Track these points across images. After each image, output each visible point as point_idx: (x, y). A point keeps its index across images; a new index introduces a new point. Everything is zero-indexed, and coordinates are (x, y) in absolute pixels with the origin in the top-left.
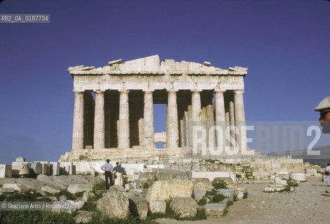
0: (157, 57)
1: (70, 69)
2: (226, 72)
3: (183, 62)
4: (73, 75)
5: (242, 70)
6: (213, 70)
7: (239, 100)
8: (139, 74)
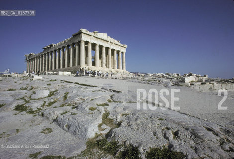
0: (106, 34)
1: (82, 29)
2: (122, 45)
3: (112, 39)
4: (82, 32)
5: (126, 46)
6: (119, 44)
7: (124, 56)
8: (103, 40)
